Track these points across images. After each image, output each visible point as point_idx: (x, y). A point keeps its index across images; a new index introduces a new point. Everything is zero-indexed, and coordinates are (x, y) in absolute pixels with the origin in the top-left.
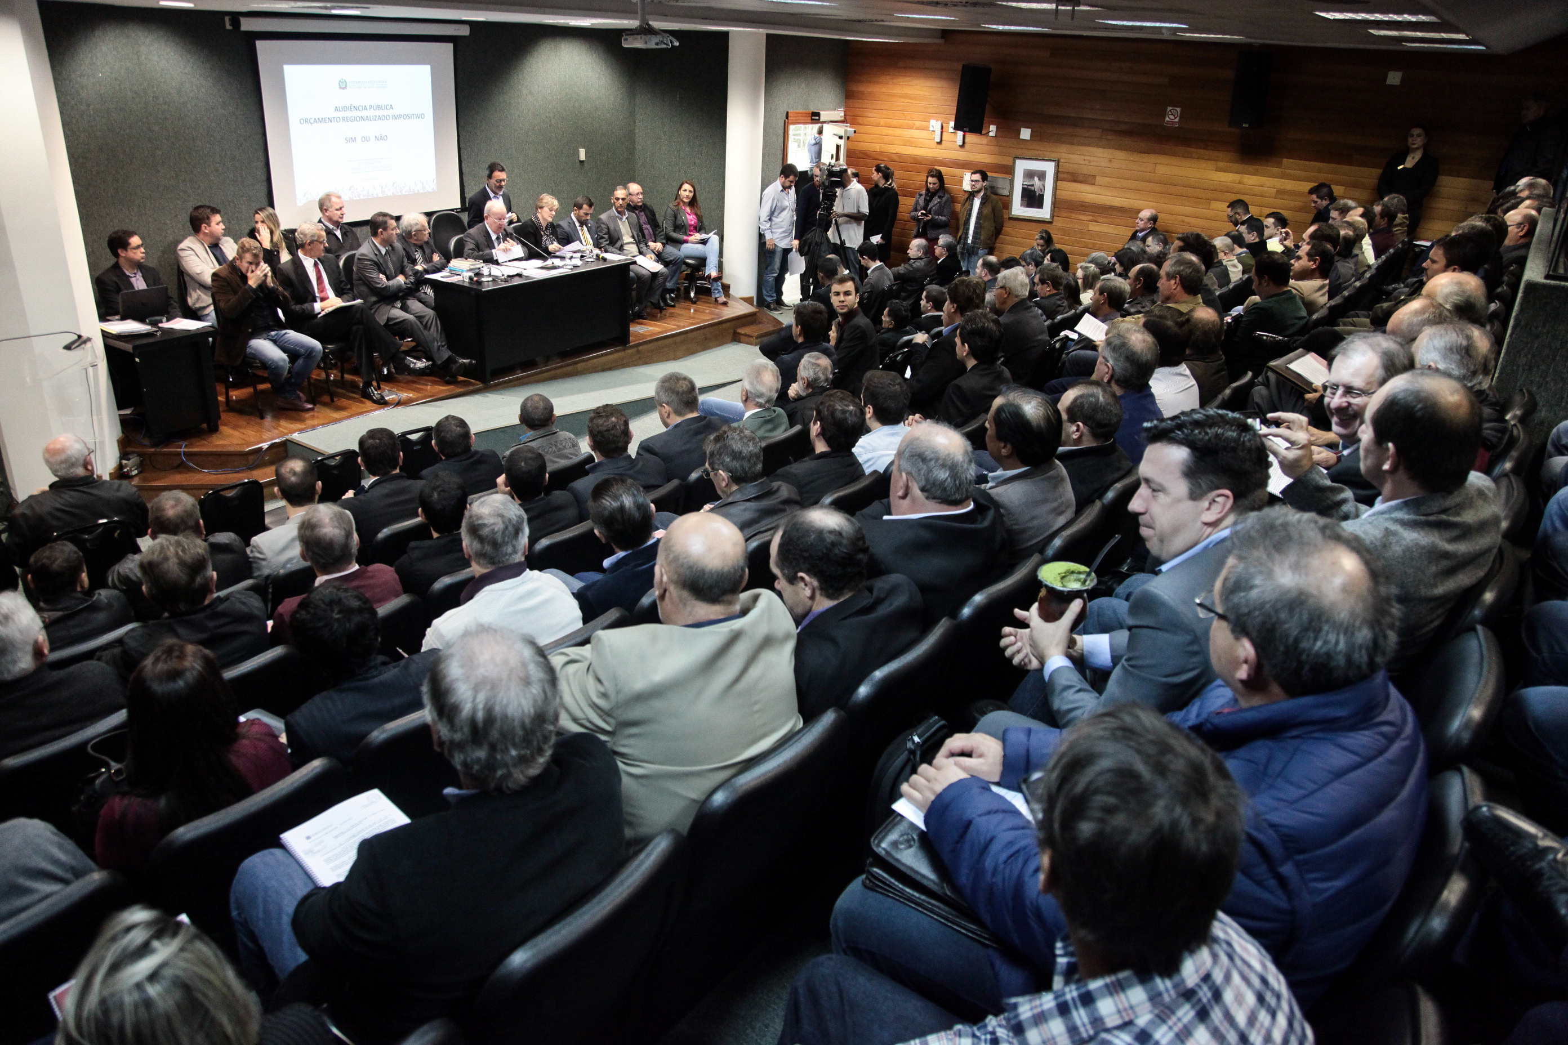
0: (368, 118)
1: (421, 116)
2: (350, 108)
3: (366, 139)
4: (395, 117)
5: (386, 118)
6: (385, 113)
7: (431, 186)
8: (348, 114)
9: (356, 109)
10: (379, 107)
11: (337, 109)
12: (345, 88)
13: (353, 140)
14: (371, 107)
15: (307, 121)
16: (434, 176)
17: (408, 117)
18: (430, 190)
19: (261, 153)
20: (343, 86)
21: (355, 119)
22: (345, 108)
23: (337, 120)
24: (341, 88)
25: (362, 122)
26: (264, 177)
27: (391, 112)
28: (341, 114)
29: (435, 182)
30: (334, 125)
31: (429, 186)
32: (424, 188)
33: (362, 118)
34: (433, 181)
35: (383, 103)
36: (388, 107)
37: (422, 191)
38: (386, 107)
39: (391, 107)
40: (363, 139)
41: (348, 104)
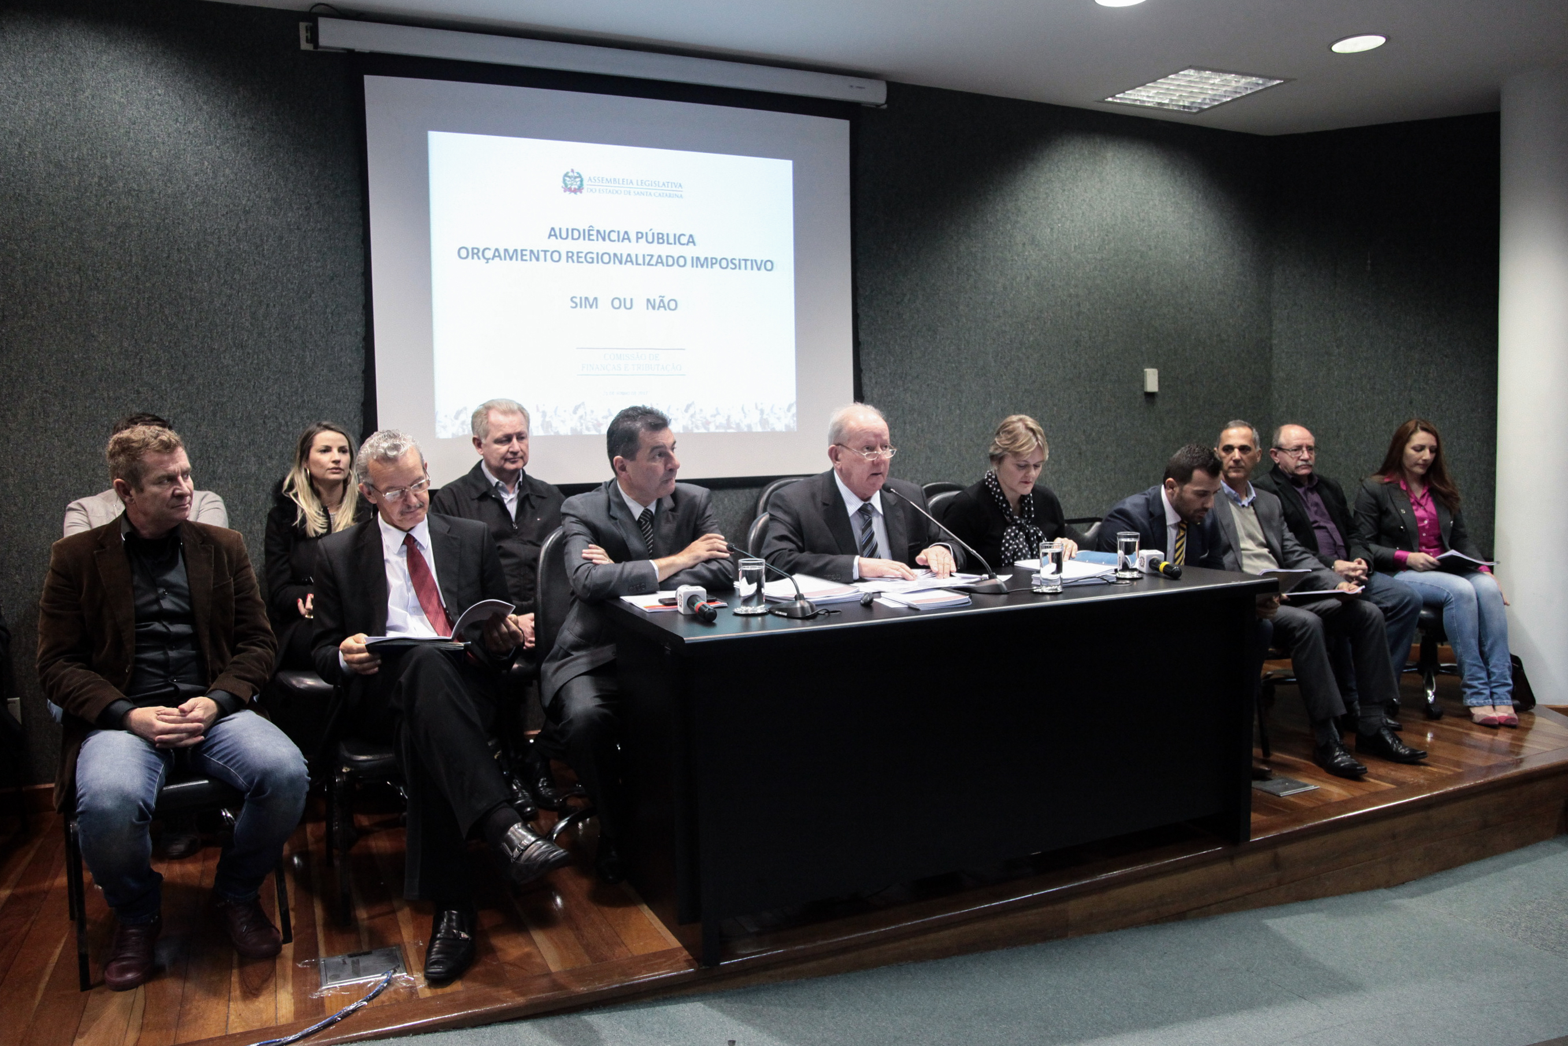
0: (629, 259)
1: (766, 265)
2: (587, 234)
3: (621, 304)
4: (698, 262)
5: (677, 261)
6: (676, 250)
7: (783, 420)
8: (582, 246)
9: (604, 236)
10: (661, 238)
11: (553, 233)
12: (580, 189)
13: (591, 303)
14: (640, 235)
15: (475, 253)
16: (793, 398)
17: (734, 264)
18: (780, 427)
19: (357, 316)
20: (574, 184)
21: (600, 258)
22: (572, 234)
23: (554, 256)
24: (567, 189)
25: (615, 268)
26: (358, 369)
27: (689, 252)
28: (564, 246)
29: (794, 410)
30: (545, 266)
31: (779, 419)
32: (764, 422)
33: (617, 258)
34: (789, 410)
35: (670, 229)
36: (684, 240)
37: (759, 429)
38: (678, 239)
39: (691, 240)
40: (616, 303)
41: (583, 226)
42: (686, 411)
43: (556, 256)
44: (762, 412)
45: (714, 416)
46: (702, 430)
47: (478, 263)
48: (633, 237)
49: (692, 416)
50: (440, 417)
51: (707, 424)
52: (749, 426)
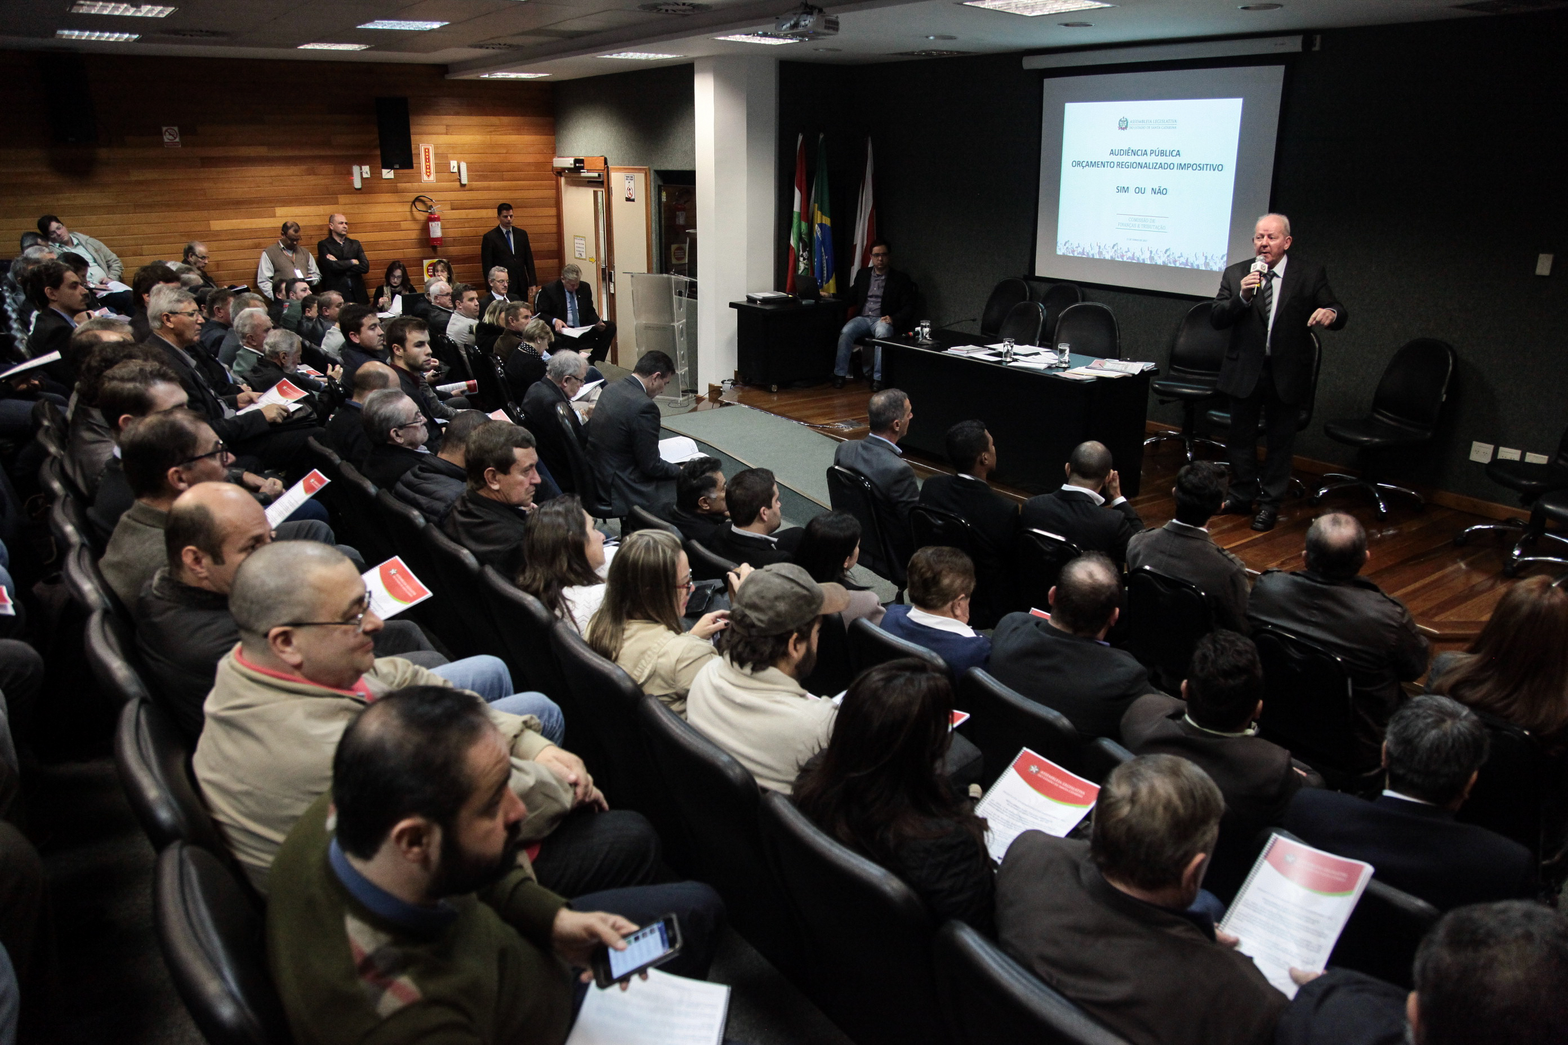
0: (1146, 166)
1: (1218, 168)
2: (1127, 152)
3: (1140, 191)
4: (1182, 167)
5: (1169, 166)
6: (1169, 160)
7: (1218, 264)
8: (1124, 159)
9: (1135, 153)
10: (1162, 153)
11: (1112, 153)
13: (1125, 190)
14: (1152, 152)
15: (1078, 163)
16: (1224, 251)
17: (1200, 167)
18: (1215, 268)
20: (1123, 125)
21: (1131, 166)
22: (1120, 152)
23: (1111, 164)
25: (1139, 170)
27: (1176, 160)
28: (1116, 159)
29: (1225, 259)
30: (1107, 169)
31: (1215, 263)
32: (1206, 264)
33: (1140, 165)
34: (1222, 259)
35: (1167, 148)
36: (1174, 153)
37: (1204, 269)
38: (1171, 153)
39: (1178, 154)
40: (1137, 190)
41: (1125, 148)
42: (1165, 253)
43: (1112, 165)
44: (1206, 258)
45: (1179, 257)
46: (1173, 265)
47: (1079, 169)
48: (1149, 153)
49: (1168, 256)
50: (1059, 244)
51: (1175, 262)
52: (1198, 266)
